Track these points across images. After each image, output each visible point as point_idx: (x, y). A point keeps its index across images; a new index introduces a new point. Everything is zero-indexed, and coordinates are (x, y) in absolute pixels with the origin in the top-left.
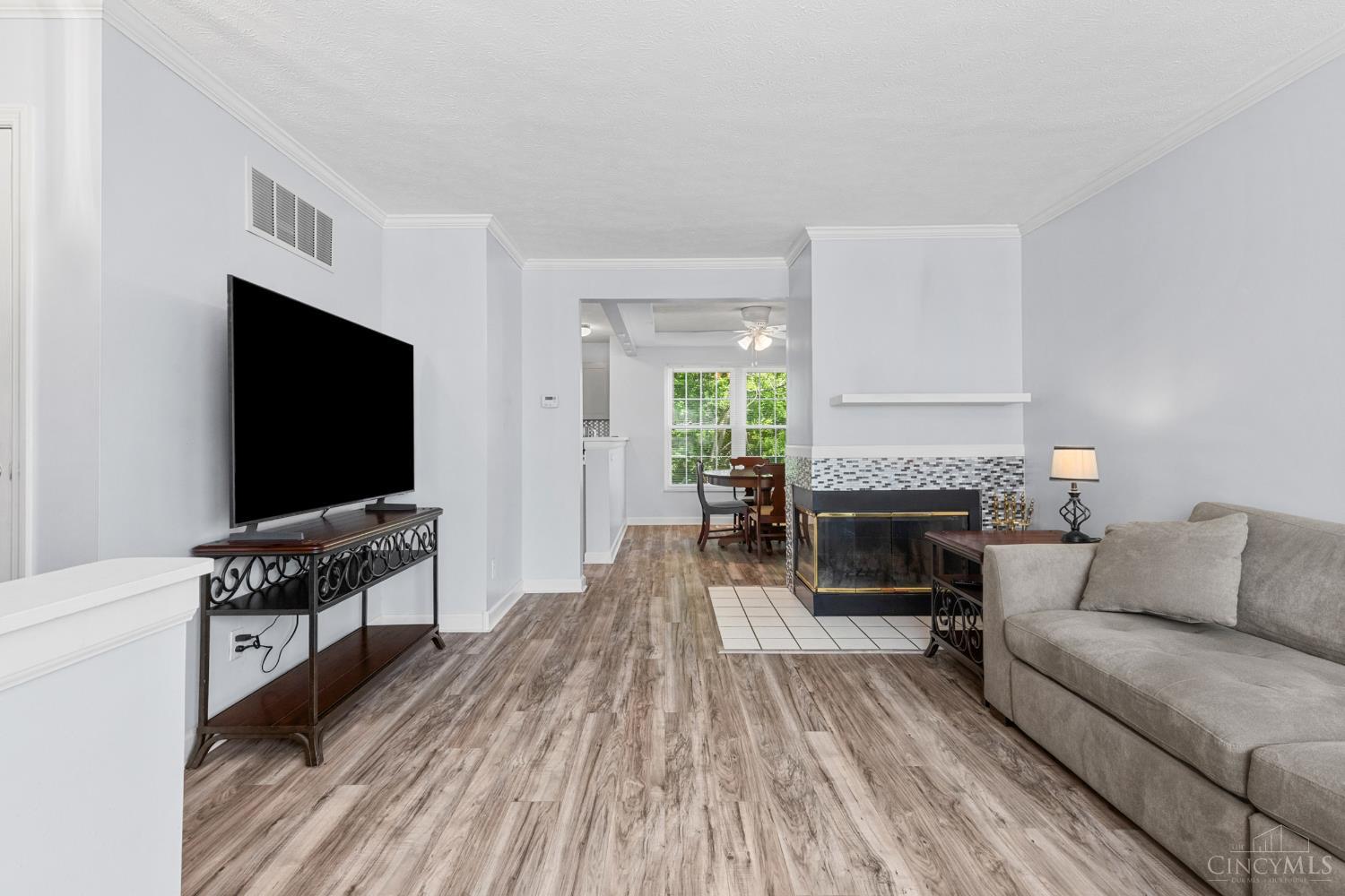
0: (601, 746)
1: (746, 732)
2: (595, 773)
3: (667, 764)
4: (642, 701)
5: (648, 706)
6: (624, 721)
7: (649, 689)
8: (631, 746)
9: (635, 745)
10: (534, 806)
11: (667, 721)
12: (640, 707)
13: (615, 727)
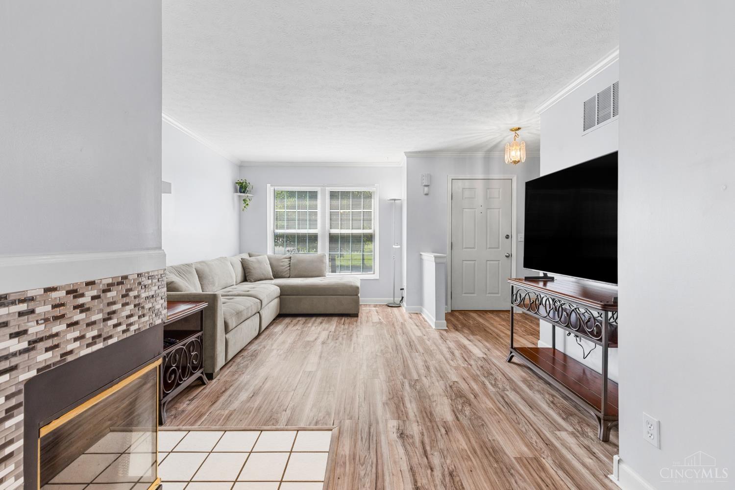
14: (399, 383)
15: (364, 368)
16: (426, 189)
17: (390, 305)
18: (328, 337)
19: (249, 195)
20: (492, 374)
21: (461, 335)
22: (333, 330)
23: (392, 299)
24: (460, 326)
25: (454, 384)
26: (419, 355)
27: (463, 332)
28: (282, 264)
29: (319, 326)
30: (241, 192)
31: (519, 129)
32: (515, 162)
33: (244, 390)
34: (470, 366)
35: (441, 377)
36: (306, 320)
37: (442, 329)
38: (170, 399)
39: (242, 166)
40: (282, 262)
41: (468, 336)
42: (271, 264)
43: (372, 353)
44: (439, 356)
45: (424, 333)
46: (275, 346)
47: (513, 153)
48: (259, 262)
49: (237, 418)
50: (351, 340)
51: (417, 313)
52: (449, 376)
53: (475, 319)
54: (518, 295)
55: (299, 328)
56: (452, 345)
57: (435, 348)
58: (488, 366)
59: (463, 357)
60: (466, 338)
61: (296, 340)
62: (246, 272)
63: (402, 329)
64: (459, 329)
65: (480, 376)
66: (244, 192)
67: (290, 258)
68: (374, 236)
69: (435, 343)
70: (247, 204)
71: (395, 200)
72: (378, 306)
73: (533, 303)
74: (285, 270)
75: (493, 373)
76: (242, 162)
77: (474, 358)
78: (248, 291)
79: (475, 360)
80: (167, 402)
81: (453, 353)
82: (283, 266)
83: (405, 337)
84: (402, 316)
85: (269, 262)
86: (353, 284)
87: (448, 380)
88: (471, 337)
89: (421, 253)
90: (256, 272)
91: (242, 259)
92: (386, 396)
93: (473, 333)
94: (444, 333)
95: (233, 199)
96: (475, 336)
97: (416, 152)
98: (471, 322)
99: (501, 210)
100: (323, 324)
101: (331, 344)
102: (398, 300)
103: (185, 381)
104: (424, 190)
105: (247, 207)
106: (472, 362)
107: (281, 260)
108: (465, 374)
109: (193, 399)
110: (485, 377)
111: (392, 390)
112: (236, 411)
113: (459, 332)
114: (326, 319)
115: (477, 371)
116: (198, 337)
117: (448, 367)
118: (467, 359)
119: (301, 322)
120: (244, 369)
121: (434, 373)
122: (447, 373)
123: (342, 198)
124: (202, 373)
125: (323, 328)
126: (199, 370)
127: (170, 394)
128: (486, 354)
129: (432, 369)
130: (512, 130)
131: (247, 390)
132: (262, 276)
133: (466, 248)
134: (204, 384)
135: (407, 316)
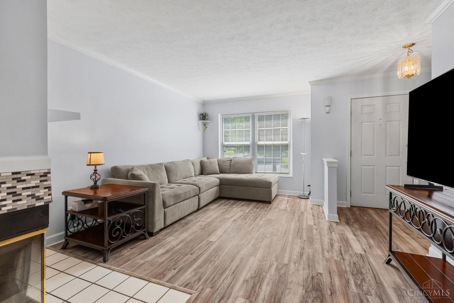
0: (282, 250)
1: (232, 245)
2: (284, 242)
3: (263, 241)
4: (263, 265)
5: (261, 262)
6: (273, 257)
7: (257, 273)
8: (272, 247)
9: (271, 247)
10: (299, 238)
11: (256, 253)
12: (265, 262)
13: (277, 255)
14: (269, 264)
15: (250, 245)
16: (327, 108)
17: (300, 197)
18: (240, 217)
19: (207, 121)
20: (362, 273)
21: (349, 229)
22: (247, 212)
23: (303, 192)
24: (352, 221)
25: (317, 275)
26: (300, 242)
27: (353, 226)
28: (225, 164)
29: (240, 208)
30: (203, 120)
31: (413, 44)
32: (408, 76)
33: (163, 247)
34: (342, 260)
35: (309, 266)
36: (235, 202)
37: (333, 222)
38: (114, 247)
39: (204, 104)
40: (226, 163)
41: (356, 231)
42: (218, 164)
43: (263, 233)
44: (318, 246)
45: (316, 223)
46: (203, 219)
47: (406, 68)
48: (211, 163)
49: (144, 268)
50: (254, 221)
51: (319, 206)
52: (317, 266)
53: (370, 215)
54: (395, 201)
55: (226, 208)
56: (335, 236)
57: (318, 237)
58: (362, 264)
59: (340, 250)
60: (353, 232)
61: (219, 216)
62: (203, 169)
63: (299, 217)
64: (351, 223)
65: (349, 273)
66: (204, 120)
67: (231, 160)
68: (289, 146)
69: (320, 233)
70: (206, 127)
71: (304, 119)
72: (291, 197)
73: (408, 211)
74: (227, 168)
75: (364, 272)
76: (204, 101)
77: (351, 252)
78: (195, 181)
79: (351, 255)
80: (111, 248)
81: (332, 245)
82: (226, 166)
83: (298, 224)
84: (306, 206)
85: (217, 163)
86: (267, 180)
87: (313, 270)
88: (359, 233)
89: (323, 159)
90: (209, 169)
91: (201, 160)
92: (251, 275)
93: (362, 229)
94: (334, 225)
95: (198, 124)
96: (362, 232)
97: (318, 81)
98: (365, 218)
99: (401, 121)
100: (244, 206)
101: (239, 222)
102: (307, 193)
103: (128, 236)
104: (326, 109)
105: (206, 128)
106: (347, 257)
107: (225, 162)
108: (334, 267)
109: (133, 248)
110: (352, 274)
111: (259, 270)
112: (148, 262)
113: (348, 226)
114: (248, 203)
115: (347, 267)
116: (141, 210)
117: (321, 256)
118: (343, 253)
119: (231, 204)
120: (174, 233)
121: (305, 261)
122: (316, 263)
123: (266, 120)
124: (145, 232)
125: (241, 209)
126: (142, 230)
127: (115, 244)
128: (365, 251)
129: (305, 257)
130: (405, 47)
131: (165, 247)
132: (212, 171)
133: (365, 155)
134: (145, 239)
135: (309, 207)
